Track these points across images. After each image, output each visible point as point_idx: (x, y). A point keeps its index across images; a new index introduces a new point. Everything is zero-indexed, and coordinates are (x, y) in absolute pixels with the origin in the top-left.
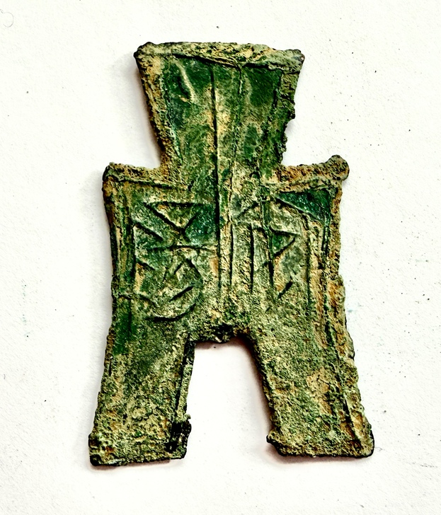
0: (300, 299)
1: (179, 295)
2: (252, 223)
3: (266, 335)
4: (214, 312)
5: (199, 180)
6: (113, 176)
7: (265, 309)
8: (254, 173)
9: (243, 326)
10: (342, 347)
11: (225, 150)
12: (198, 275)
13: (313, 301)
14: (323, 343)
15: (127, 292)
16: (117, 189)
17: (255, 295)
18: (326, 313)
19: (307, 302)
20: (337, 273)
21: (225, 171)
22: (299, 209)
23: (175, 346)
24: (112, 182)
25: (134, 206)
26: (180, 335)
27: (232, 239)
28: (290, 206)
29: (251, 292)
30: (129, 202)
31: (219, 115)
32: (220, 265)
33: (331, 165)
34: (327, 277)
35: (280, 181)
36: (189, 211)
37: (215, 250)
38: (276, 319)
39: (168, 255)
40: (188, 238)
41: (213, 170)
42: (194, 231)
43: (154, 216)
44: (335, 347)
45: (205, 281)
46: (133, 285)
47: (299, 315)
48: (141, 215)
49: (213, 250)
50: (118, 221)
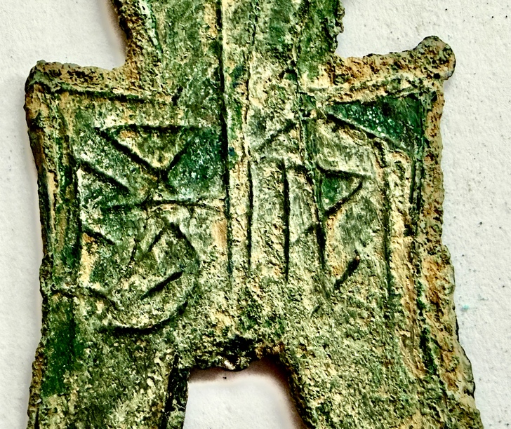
1: (159, 288)
2: (285, 158)
3: (314, 356)
4: (221, 317)
5: (190, 86)
6: (41, 84)
7: (310, 309)
8: (288, 71)
9: (273, 341)
10: (451, 375)
12: (191, 252)
13: (397, 292)
14: (417, 368)
15: (67, 284)
16: (48, 106)
17: (293, 284)
18: (421, 314)
19: (387, 294)
20: (438, 242)
21: (237, 69)
22: (368, 130)
23: (153, 379)
24: (39, 94)
25: (78, 133)
26: (161, 359)
27: (251, 186)
28: (352, 127)
30: (71, 127)
32: (229, 232)
33: (422, 54)
34: (421, 249)
35: (334, 83)
36: (175, 140)
37: (221, 207)
38: (331, 327)
39: (138, 218)
40: (173, 187)
41: (216, 69)
42: (184, 174)
43: (113, 151)
44: (438, 376)
45: (205, 262)
46: (77, 272)
47: (372, 319)
48: (91, 150)
49: (218, 208)
50: (50, 160)
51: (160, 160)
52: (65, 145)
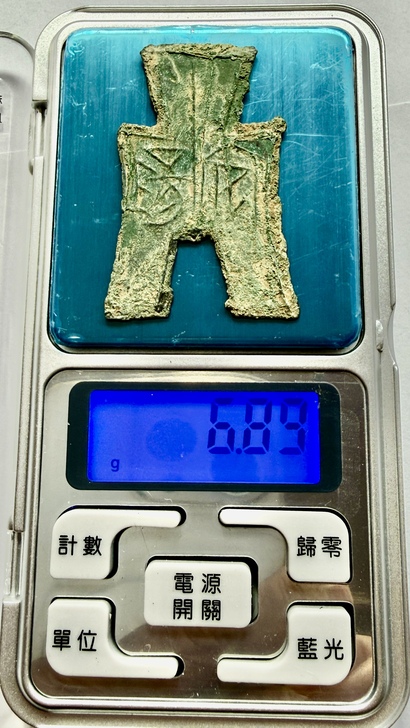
0: (249, 212)
1: (167, 209)
2: (218, 162)
3: (225, 236)
4: (190, 221)
5: (181, 134)
6: (124, 132)
7: (225, 219)
8: (220, 128)
9: (210, 230)
10: (278, 244)
11: (200, 113)
12: (179, 196)
13: (258, 213)
14: (265, 241)
17: (219, 209)
19: (255, 214)
20: (276, 195)
21: (200, 127)
22: (250, 152)
24: (123, 136)
25: (137, 151)
27: (204, 172)
28: (244, 150)
29: (216, 207)
30: (134, 148)
31: (197, 91)
32: (195, 189)
34: (269, 197)
36: (175, 154)
38: (232, 225)
39: (160, 183)
40: (173, 172)
41: (192, 127)
42: (178, 167)
43: (151, 158)
44: (273, 244)
45: (185, 200)
46: (135, 202)
47: (248, 223)
48: (142, 157)
49: (191, 180)
50: (126, 160)
51: (169, 162)
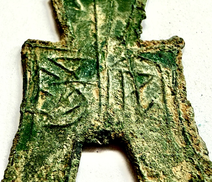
0: (160, 114)
1: (70, 111)
5: (85, 47)
6: (28, 44)
8: (122, 43)
9: (119, 131)
10: (197, 146)
11: (102, 32)
13: (170, 115)
16: (30, 51)
17: (127, 111)
18: (181, 122)
20: (185, 98)
21: (103, 42)
23: (66, 145)
26: (70, 137)
28: (148, 60)
29: (124, 110)
31: (99, 16)
32: (100, 93)
33: (172, 40)
34: (179, 100)
35: (140, 47)
36: (79, 63)
37: (97, 84)
38: (143, 127)
39: (63, 87)
40: (77, 77)
41: (95, 42)
42: (82, 73)
43: (54, 66)
44: (192, 146)
45: (90, 102)
46: (36, 105)
47: (161, 124)
48: (46, 65)
49: (96, 84)
50: (29, 67)
51: (73, 69)
52: (35, 63)
